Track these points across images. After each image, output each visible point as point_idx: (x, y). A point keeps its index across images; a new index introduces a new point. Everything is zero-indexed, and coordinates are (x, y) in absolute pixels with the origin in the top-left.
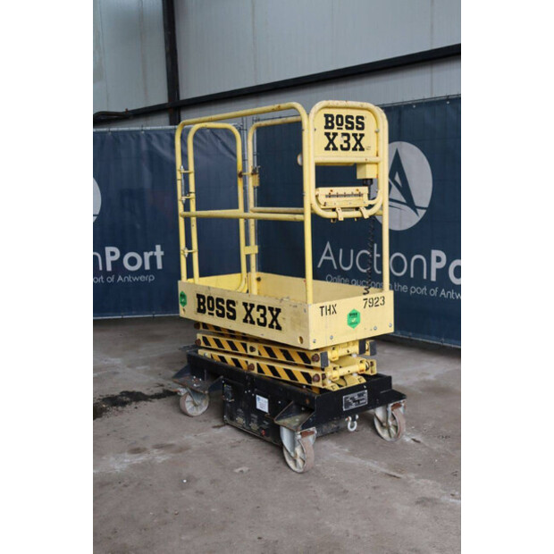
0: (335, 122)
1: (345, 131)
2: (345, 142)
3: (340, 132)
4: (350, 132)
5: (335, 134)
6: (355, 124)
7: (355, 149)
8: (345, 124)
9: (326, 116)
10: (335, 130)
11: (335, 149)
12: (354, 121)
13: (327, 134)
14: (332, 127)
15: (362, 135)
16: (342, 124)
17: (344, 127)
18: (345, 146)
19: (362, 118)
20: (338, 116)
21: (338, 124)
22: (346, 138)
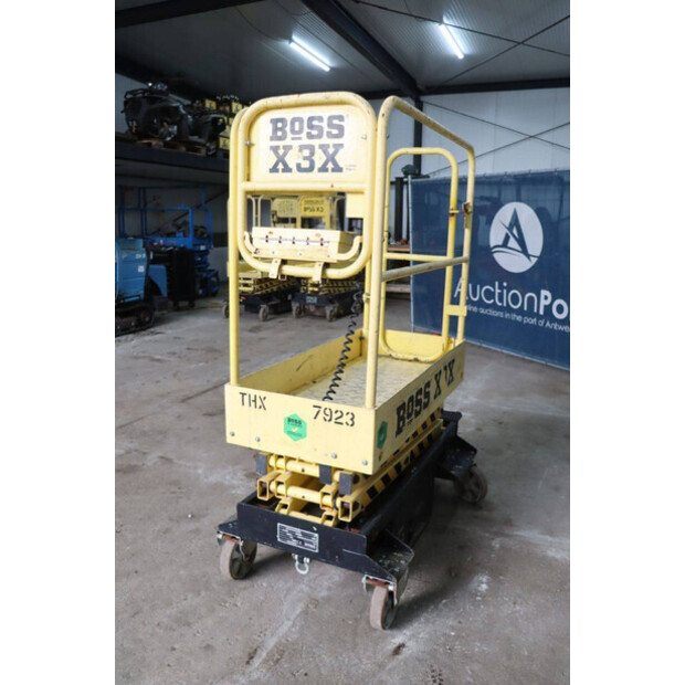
0: (288, 129)
1: (305, 141)
2: (305, 158)
3: (296, 144)
4: (315, 143)
5: (288, 148)
6: (326, 129)
7: (323, 169)
8: (306, 130)
9: (275, 121)
10: (288, 142)
11: (287, 169)
12: (324, 124)
13: (275, 149)
14: (283, 138)
15: (338, 147)
16: (301, 131)
17: (304, 135)
18: (306, 164)
19: (341, 118)
20: (294, 120)
21: (293, 131)
22: (306, 153)
